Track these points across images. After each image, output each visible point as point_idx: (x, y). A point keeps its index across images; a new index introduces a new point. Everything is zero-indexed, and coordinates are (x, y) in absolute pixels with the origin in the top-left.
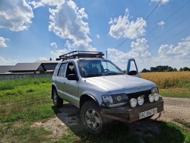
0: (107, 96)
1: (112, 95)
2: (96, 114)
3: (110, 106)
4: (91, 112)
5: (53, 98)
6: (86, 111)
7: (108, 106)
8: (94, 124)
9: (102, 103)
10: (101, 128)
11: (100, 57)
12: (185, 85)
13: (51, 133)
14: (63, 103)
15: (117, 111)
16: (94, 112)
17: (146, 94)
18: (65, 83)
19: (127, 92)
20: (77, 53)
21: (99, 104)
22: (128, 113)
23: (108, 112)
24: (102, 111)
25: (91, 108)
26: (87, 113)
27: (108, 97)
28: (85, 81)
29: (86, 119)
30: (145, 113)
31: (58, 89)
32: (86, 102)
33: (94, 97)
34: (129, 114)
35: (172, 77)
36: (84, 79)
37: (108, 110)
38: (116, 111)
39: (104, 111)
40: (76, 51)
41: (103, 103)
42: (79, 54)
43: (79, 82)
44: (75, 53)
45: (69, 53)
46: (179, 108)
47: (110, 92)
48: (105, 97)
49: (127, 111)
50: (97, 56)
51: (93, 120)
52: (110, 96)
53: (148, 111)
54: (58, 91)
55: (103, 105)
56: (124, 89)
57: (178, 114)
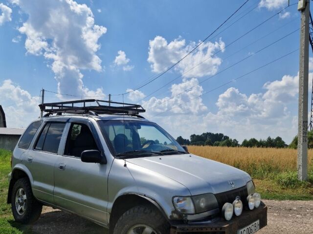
0: (181, 199)
1: (191, 197)
3: (189, 218)
4: (140, 231)
7: (184, 218)
9: (173, 212)
11: (134, 115)
15: (204, 228)
16: (148, 230)
17: (242, 194)
18: (61, 167)
19: (215, 191)
21: (167, 216)
22: (222, 230)
23: (188, 231)
24: (175, 228)
25: (142, 224)
27: (184, 200)
28: (125, 165)
30: (244, 230)
31: (35, 179)
33: (154, 200)
34: (224, 233)
37: (187, 227)
38: (202, 229)
39: (180, 229)
40: (93, 100)
41: (175, 211)
42: (100, 106)
47: (187, 190)
48: (178, 201)
49: (221, 229)
50: (130, 111)
52: (188, 198)
53: (248, 227)
54: (35, 183)
55: (175, 216)
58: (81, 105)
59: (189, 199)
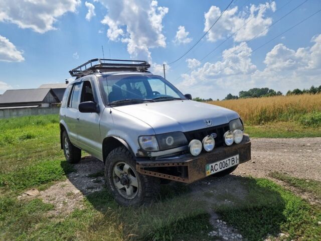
0: (147, 138)
1: (156, 136)
2: (130, 171)
4: (121, 167)
5: (63, 147)
6: (113, 166)
7: (149, 155)
8: (128, 188)
9: (139, 150)
10: (139, 195)
11: (142, 71)
12: (292, 117)
13: (53, 207)
14: (81, 156)
15: (166, 163)
16: (127, 167)
17: (219, 131)
18: (78, 119)
20: (98, 63)
21: (133, 154)
22: (185, 165)
23: (150, 167)
24: (138, 164)
25: (121, 161)
26: (116, 170)
27: (150, 139)
28: (111, 112)
29: (114, 179)
30: (217, 164)
31: (69, 131)
32: (112, 150)
33: (125, 141)
34: (187, 167)
35: (272, 104)
36: (108, 109)
37: (149, 162)
38: (164, 164)
39: (142, 164)
41: (141, 150)
42: (102, 64)
43: (101, 114)
44: (94, 64)
45: (85, 65)
46: (280, 154)
47: (152, 129)
48: (144, 140)
49: (183, 163)
50: (138, 68)
51: (127, 182)
52: (153, 137)
53: (222, 161)
54: (70, 133)
55: (141, 153)
56: (180, 125)
57: (278, 164)
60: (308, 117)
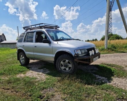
1: (80, 50)
3: (80, 56)
7: (78, 56)
8: (67, 68)
9: (75, 54)
15: (84, 58)
16: (67, 61)
18: (35, 46)
19: (86, 48)
21: (73, 56)
25: (65, 59)
26: (62, 62)
28: (58, 43)
29: (60, 66)
31: (26, 51)
36: (56, 42)
39: (78, 59)
40: (43, 24)
41: (76, 54)
47: (78, 48)
48: (76, 51)
49: (89, 58)
53: (96, 58)
54: (26, 53)
55: (76, 55)
56: (85, 46)
58: (38, 26)
59: (79, 50)
60: (100, 48)
